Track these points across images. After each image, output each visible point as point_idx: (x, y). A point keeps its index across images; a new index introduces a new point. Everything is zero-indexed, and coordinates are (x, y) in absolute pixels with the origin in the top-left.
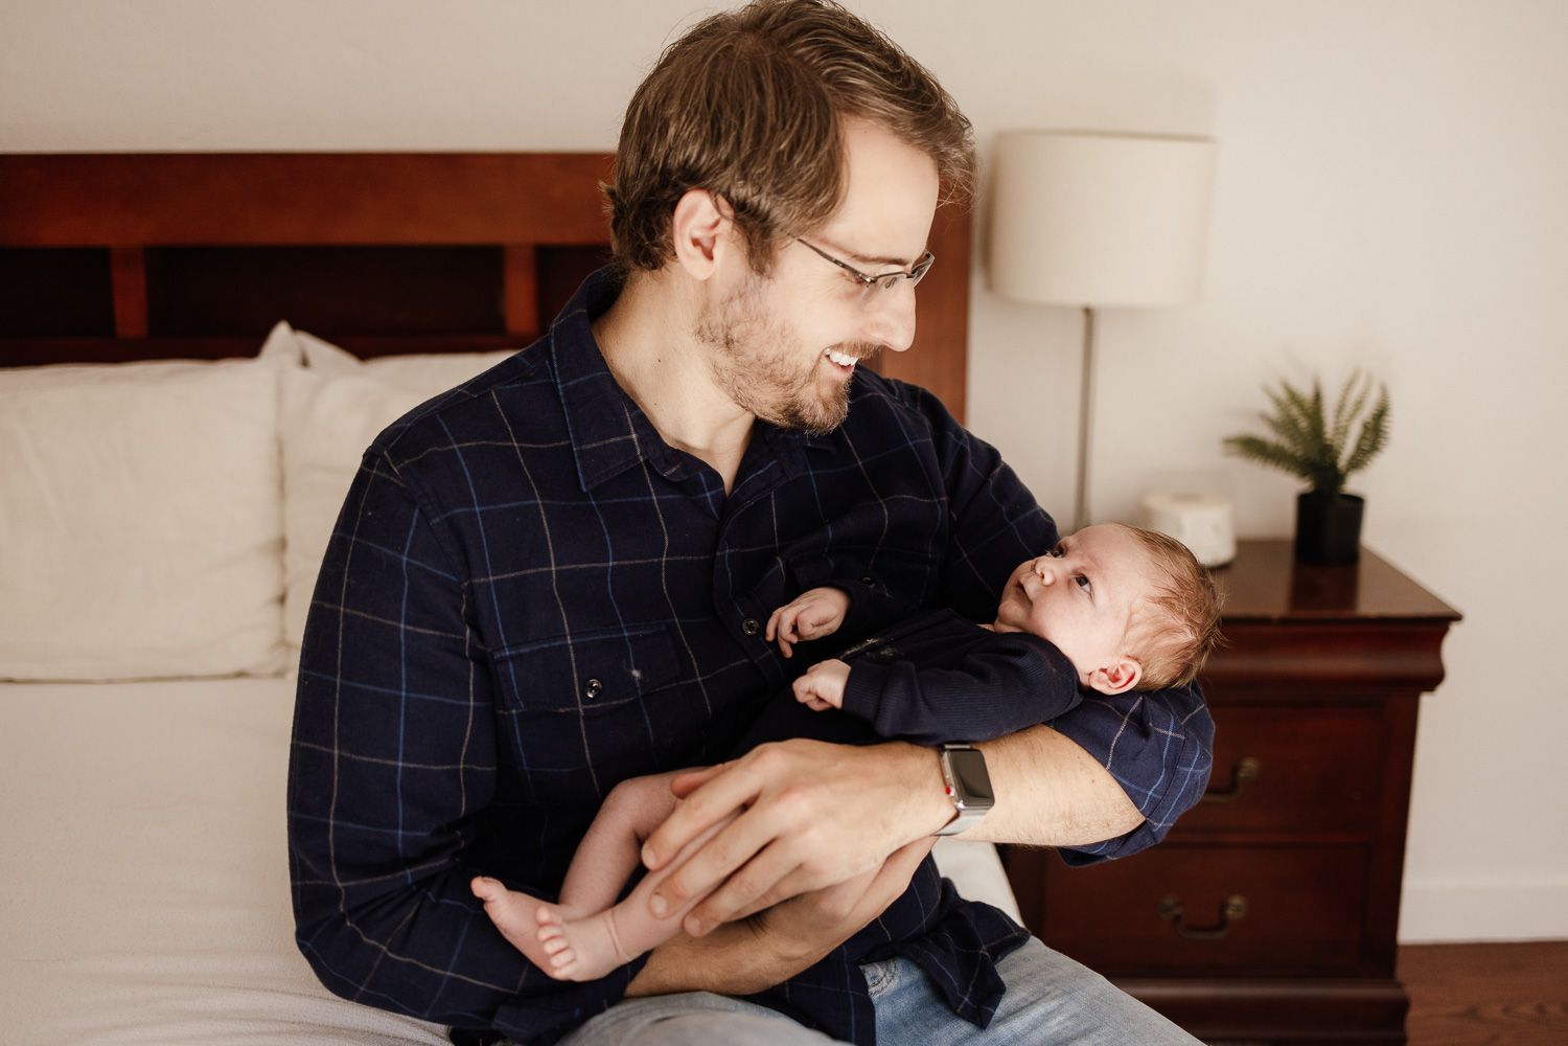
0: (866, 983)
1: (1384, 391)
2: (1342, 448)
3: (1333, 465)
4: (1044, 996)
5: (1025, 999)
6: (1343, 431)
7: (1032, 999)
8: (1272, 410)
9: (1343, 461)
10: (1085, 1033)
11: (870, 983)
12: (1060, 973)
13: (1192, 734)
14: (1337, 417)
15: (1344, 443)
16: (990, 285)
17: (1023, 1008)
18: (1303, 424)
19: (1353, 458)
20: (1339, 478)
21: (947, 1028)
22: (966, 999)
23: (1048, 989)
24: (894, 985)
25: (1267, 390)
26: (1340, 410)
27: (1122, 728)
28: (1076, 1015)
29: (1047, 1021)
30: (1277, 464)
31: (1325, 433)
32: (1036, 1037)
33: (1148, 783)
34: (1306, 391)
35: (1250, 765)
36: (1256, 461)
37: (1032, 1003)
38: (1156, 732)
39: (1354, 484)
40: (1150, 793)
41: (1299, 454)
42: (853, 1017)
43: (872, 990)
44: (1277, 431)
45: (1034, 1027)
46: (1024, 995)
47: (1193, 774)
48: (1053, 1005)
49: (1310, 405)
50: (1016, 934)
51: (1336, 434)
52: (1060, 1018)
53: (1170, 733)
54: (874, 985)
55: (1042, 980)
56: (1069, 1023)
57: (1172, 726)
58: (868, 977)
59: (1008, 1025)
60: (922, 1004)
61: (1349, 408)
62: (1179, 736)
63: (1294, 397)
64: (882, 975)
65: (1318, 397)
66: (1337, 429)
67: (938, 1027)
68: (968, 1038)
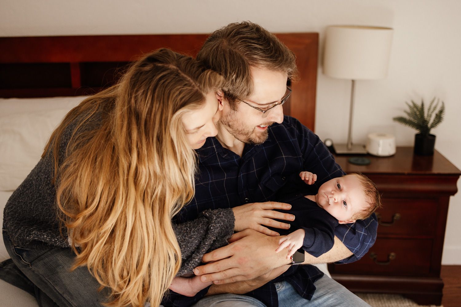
0: (276, 288)
1: (443, 103)
2: (430, 121)
3: (427, 126)
4: (328, 293)
5: (322, 293)
6: (430, 116)
7: (324, 293)
8: (408, 110)
9: (429, 125)
10: (339, 304)
11: (277, 288)
12: (333, 286)
13: (370, 234)
14: (428, 111)
15: (430, 119)
16: (323, 72)
17: (322, 296)
18: (418, 113)
19: (433, 124)
20: (428, 130)
21: (300, 301)
22: (305, 293)
23: (329, 291)
24: (283, 288)
25: (407, 103)
26: (429, 109)
27: (348, 231)
28: (337, 299)
29: (329, 300)
30: (409, 125)
31: (425, 116)
32: (325, 304)
33: (355, 246)
34: (419, 104)
35: (398, 215)
36: (403, 124)
37: (324, 295)
38: (358, 232)
39: (433, 131)
40: (356, 249)
41: (416, 122)
42: (272, 297)
43: (277, 290)
44: (410, 116)
45: (325, 301)
46: (322, 292)
47: (369, 245)
48: (330, 295)
49: (420, 108)
50: (320, 274)
51: (428, 117)
52: (332, 299)
53: (363, 233)
54: (278, 288)
55: (327, 288)
56: (334, 301)
57: (363, 231)
58: (276, 286)
59: (317, 301)
60: (293, 294)
61: (432, 109)
62: (365, 234)
63: (415, 106)
64: (280, 286)
65: (423, 105)
66: (428, 115)
67: (297, 300)
68: (306, 304)
